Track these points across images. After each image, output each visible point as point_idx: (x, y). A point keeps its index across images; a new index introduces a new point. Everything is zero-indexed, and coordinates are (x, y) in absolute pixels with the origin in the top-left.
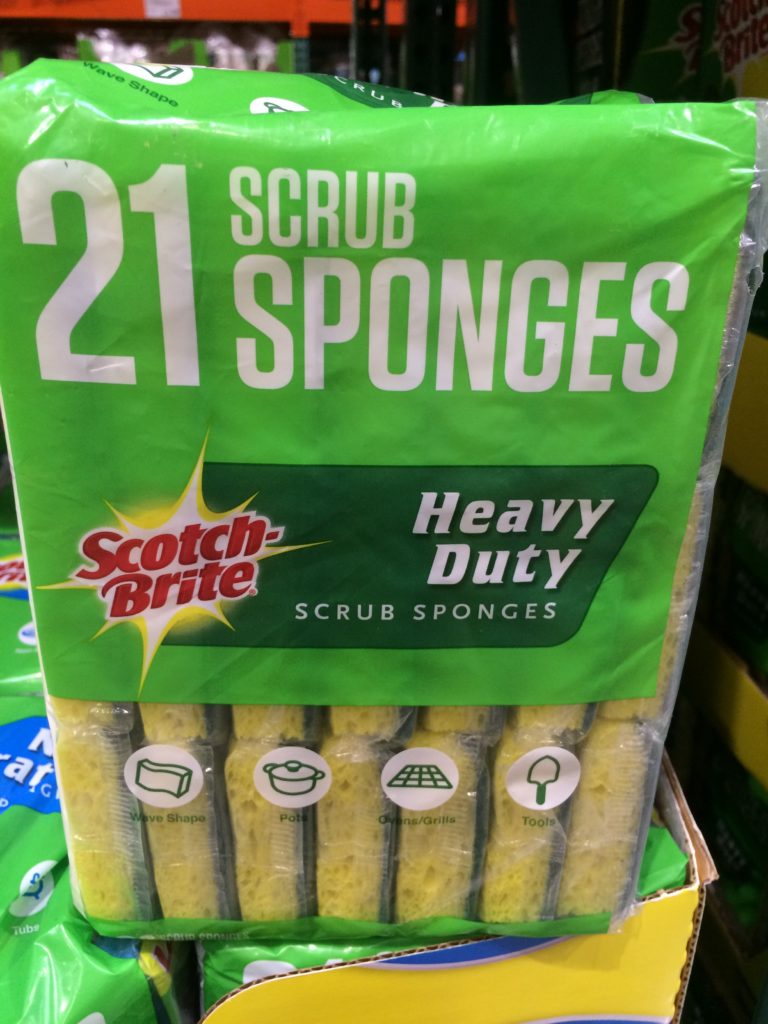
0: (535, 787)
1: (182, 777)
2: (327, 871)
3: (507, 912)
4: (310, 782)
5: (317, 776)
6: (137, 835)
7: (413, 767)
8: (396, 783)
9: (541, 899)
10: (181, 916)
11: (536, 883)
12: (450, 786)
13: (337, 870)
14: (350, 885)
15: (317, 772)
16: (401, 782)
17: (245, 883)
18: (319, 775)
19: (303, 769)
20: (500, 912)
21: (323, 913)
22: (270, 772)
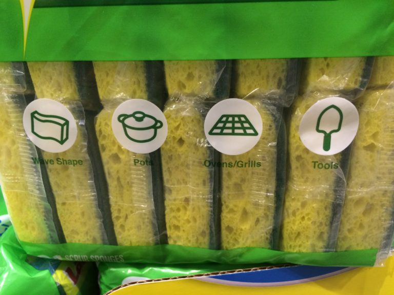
0: (322, 135)
1: (62, 126)
2: (172, 210)
3: (300, 246)
4: (152, 130)
5: (157, 125)
6: (39, 176)
7: (228, 116)
8: (215, 131)
9: (325, 236)
10: (77, 242)
11: (321, 223)
12: (256, 134)
13: (178, 210)
14: (188, 221)
15: (157, 121)
16: (218, 131)
17: (118, 218)
18: (159, 125)
19: (146, 119)
20: (295, 246)
21: (171, 242)
22: (122, 122)
